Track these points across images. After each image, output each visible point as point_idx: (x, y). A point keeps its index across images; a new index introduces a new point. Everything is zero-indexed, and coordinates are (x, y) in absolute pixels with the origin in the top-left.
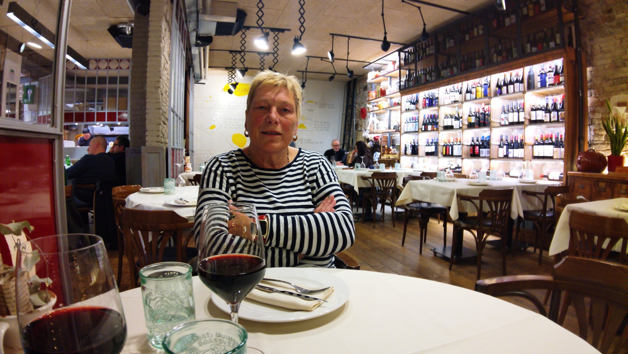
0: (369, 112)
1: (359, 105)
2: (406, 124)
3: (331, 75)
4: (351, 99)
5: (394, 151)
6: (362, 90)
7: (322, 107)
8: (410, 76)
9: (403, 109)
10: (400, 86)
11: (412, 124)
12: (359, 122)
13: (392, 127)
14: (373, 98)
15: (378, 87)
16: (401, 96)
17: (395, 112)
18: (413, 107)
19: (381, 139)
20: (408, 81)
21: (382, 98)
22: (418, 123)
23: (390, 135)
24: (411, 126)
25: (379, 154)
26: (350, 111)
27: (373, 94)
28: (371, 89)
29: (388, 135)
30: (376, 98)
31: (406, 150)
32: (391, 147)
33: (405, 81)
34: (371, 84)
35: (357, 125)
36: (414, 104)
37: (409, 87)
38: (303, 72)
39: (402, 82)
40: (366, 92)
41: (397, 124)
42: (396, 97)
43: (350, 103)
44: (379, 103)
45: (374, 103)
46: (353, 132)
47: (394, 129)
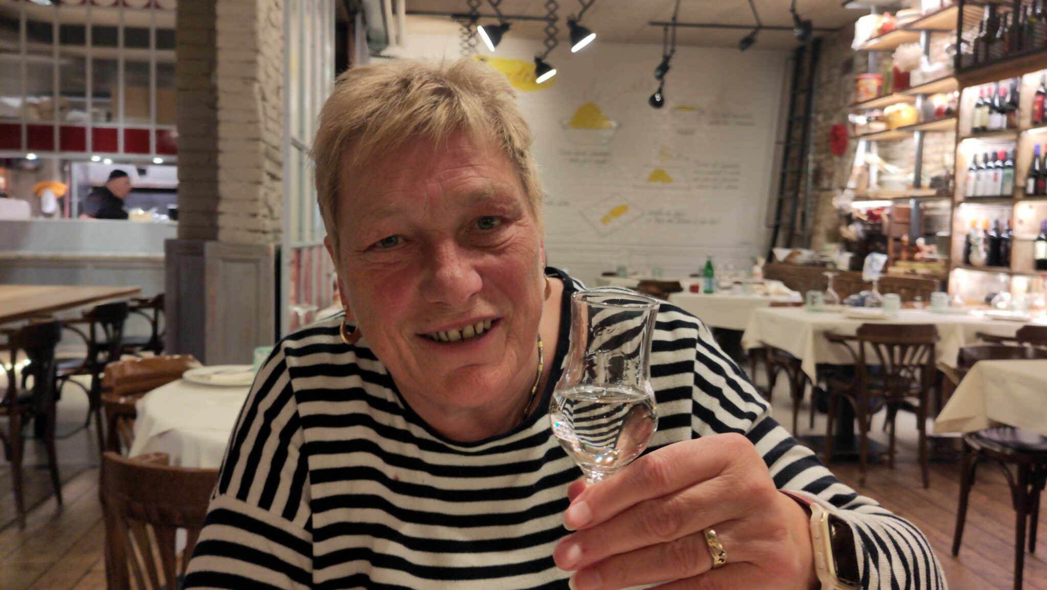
0: (857, 138)
1: (828, 117)
2: (973, 175)
3: (746, 33)
4: (802, 98)
5: (931, 252)
6: (837, 71)
7: (716, 123)
8: (993, 23)
9: (966, 128)
10: (958, 59)
11: (991, 173)
12: (824, 164)
13: (926, 182)
14: (871, 97)
15: (886, 62)
16: (961, 90)
17: (938, 137)
18: (998, 120)
19: (889, 216)
20: (986, 41)
21: (896, 97)
22: (1011, 171)
23: (917, 204)
24: (990, 182)
25: (881, 259)
26: (797, 133)
27: (870, 83)
28: (863, 69)
29: (912, 204)
30: (879, 96)
31: (968, 251)
32: (921, 242)
33: (977, 41)
34: (865, 53)
35: (818, 175)
36: (1002, 110)
37: (989, 61)
38: (666, 25)
39: (967, 43)
40: (849, 77)
41: (941, 173)
42: (944, 92)
43: (800, 111)
44: (888, 111)
45: (872, 110)
46: (806, 193)
47: (932, 186)
